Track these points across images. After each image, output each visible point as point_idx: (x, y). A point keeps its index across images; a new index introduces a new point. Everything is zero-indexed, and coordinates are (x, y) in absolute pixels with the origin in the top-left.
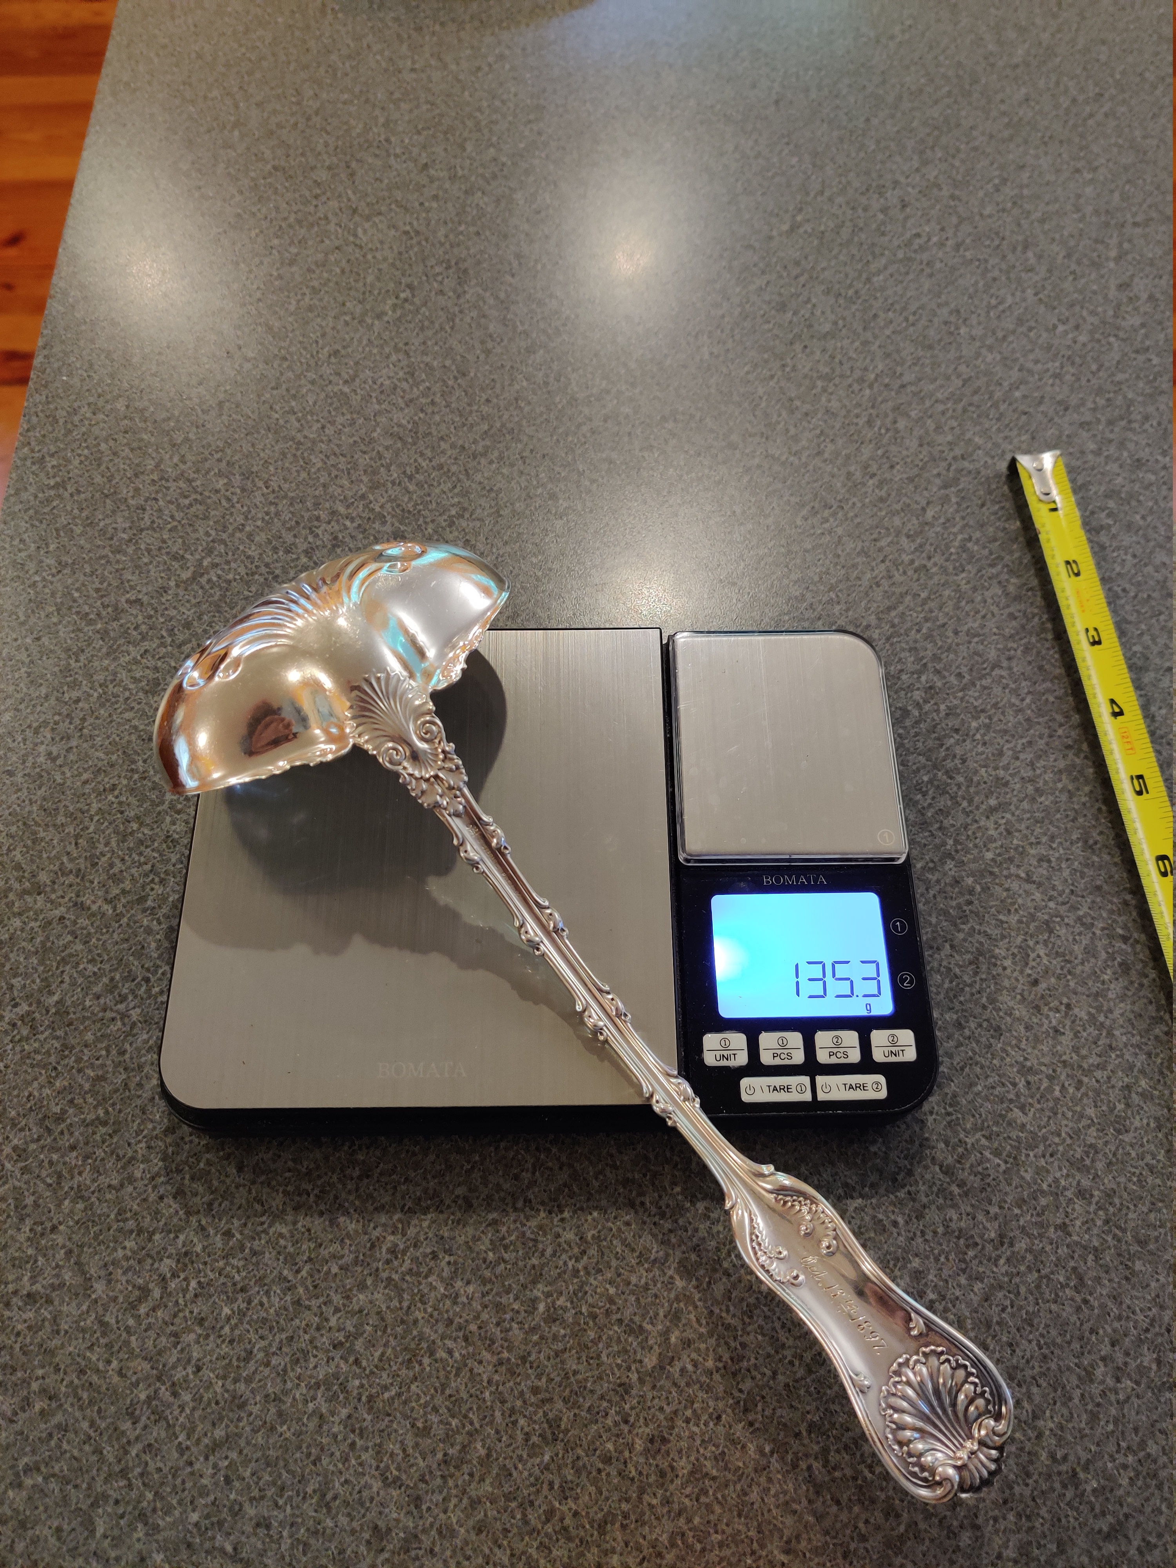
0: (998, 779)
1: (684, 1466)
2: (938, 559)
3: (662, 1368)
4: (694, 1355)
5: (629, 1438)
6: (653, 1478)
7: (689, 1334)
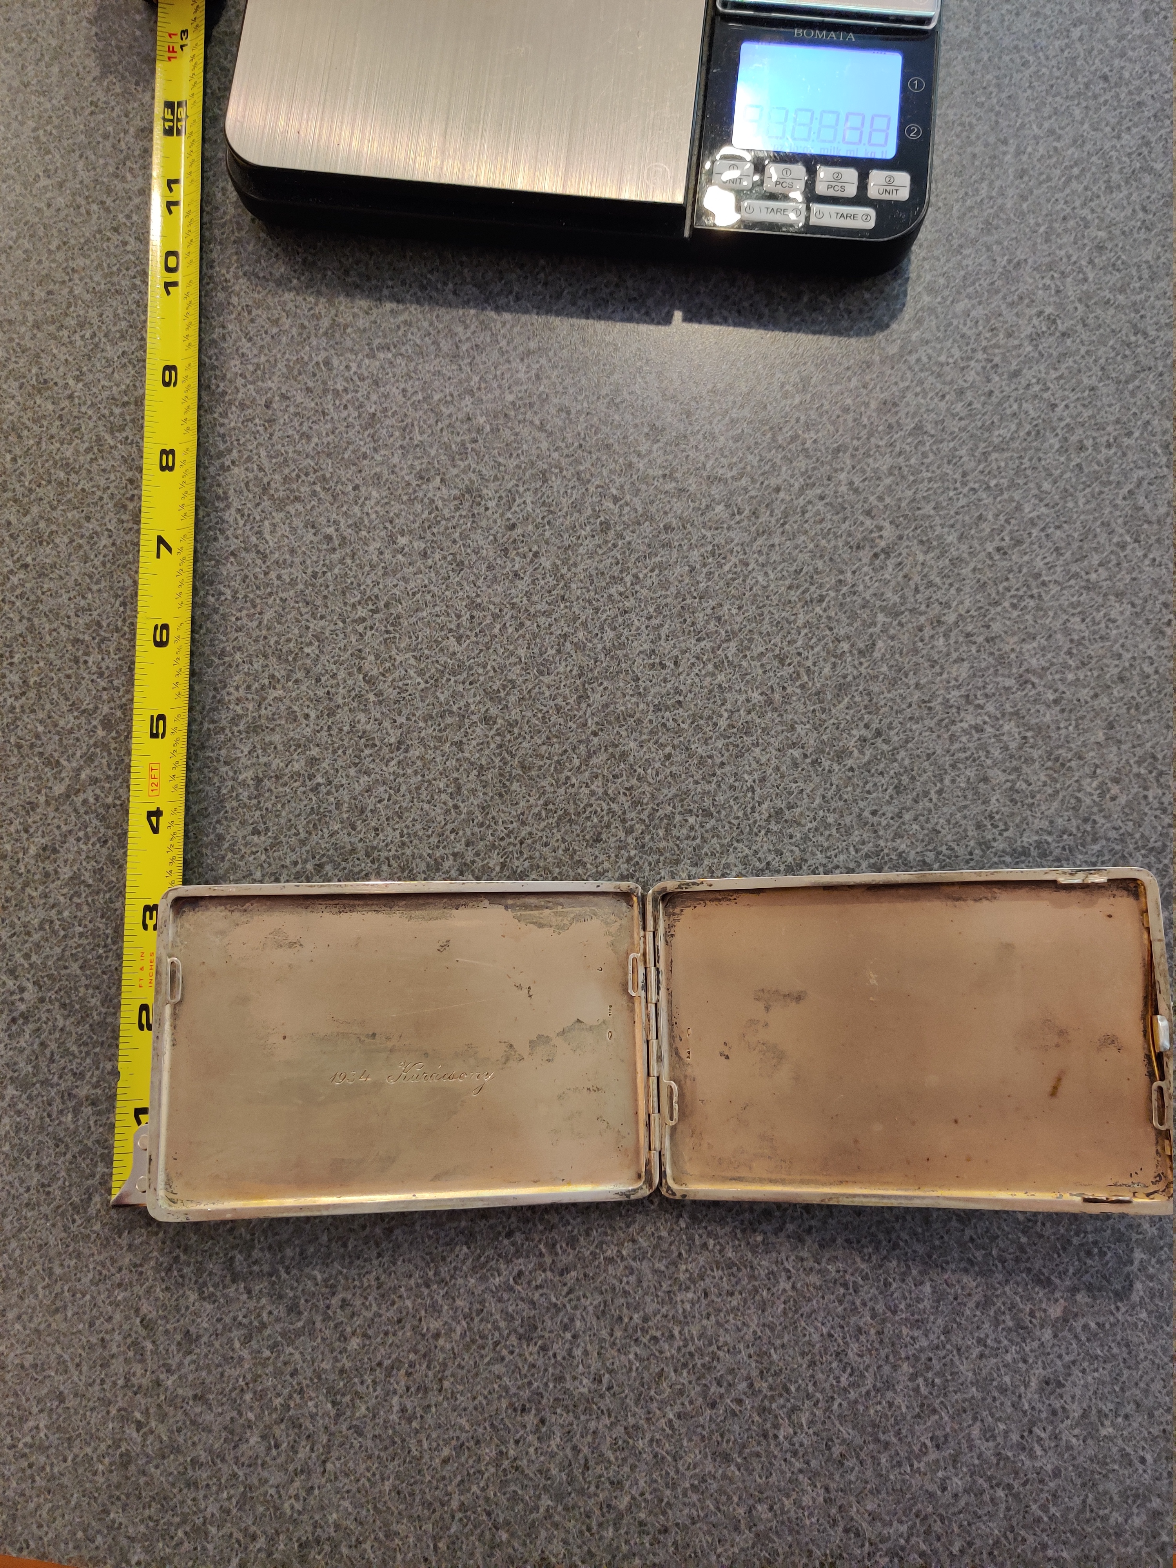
1: (66, 873)
3: (68, 796)
4: (98, 791)
5: (26, 844)
6: (37, 877)
7: (98, 774)
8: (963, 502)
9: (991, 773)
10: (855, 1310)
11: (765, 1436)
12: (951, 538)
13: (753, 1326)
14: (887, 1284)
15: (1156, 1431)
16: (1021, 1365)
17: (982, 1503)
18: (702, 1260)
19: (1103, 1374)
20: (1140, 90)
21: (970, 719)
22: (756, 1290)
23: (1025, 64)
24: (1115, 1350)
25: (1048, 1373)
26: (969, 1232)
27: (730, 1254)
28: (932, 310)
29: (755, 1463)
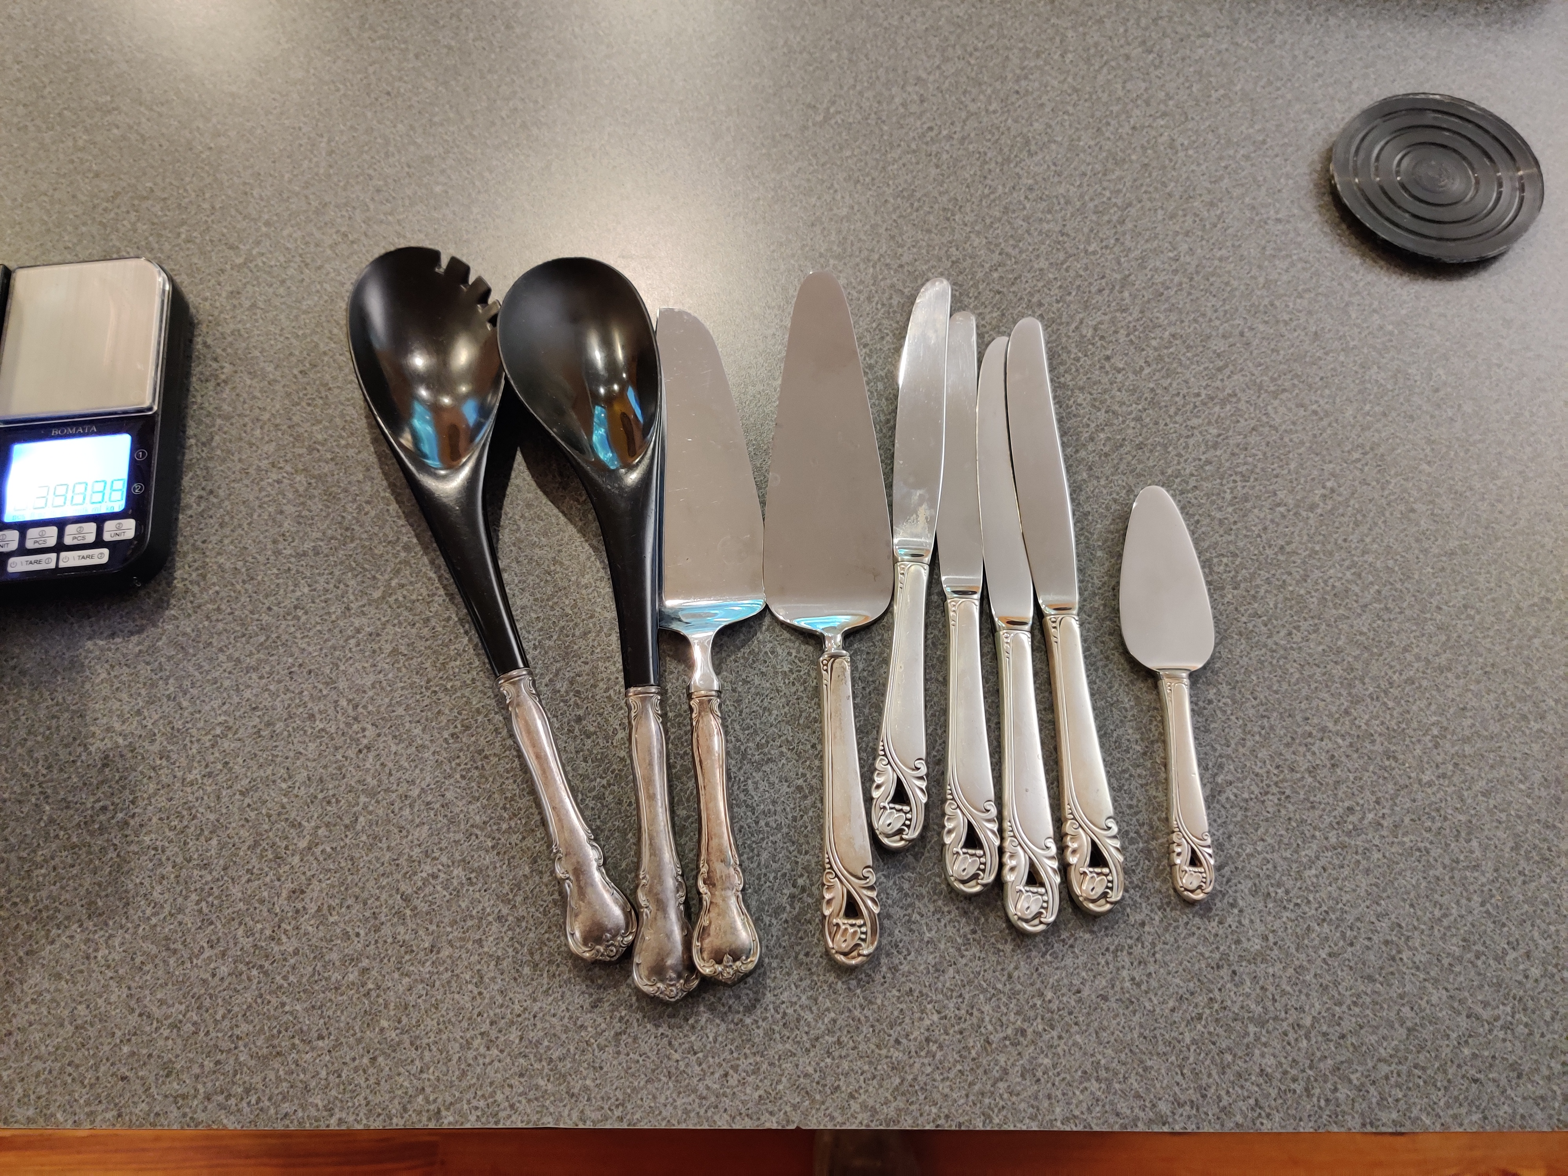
8: (279, 346)
9: (285, 508)
10: (161, 864)
11: (88, 958)
12: (270, 368)
13: (86, 885)
14: (185, 843)
15: (368, 914)
16: (277, 883)
17: (241, 981)
18: (54, 846)
19: (334, 880)
20: (410, 99)
21: (274, 475)
22: (91, 861)
23: (338, 90)
24: (343, 864)
25: (295, 886)
26: (248, 800)
27: (74, 839)
28: (267, 235)
29: (80, 978)
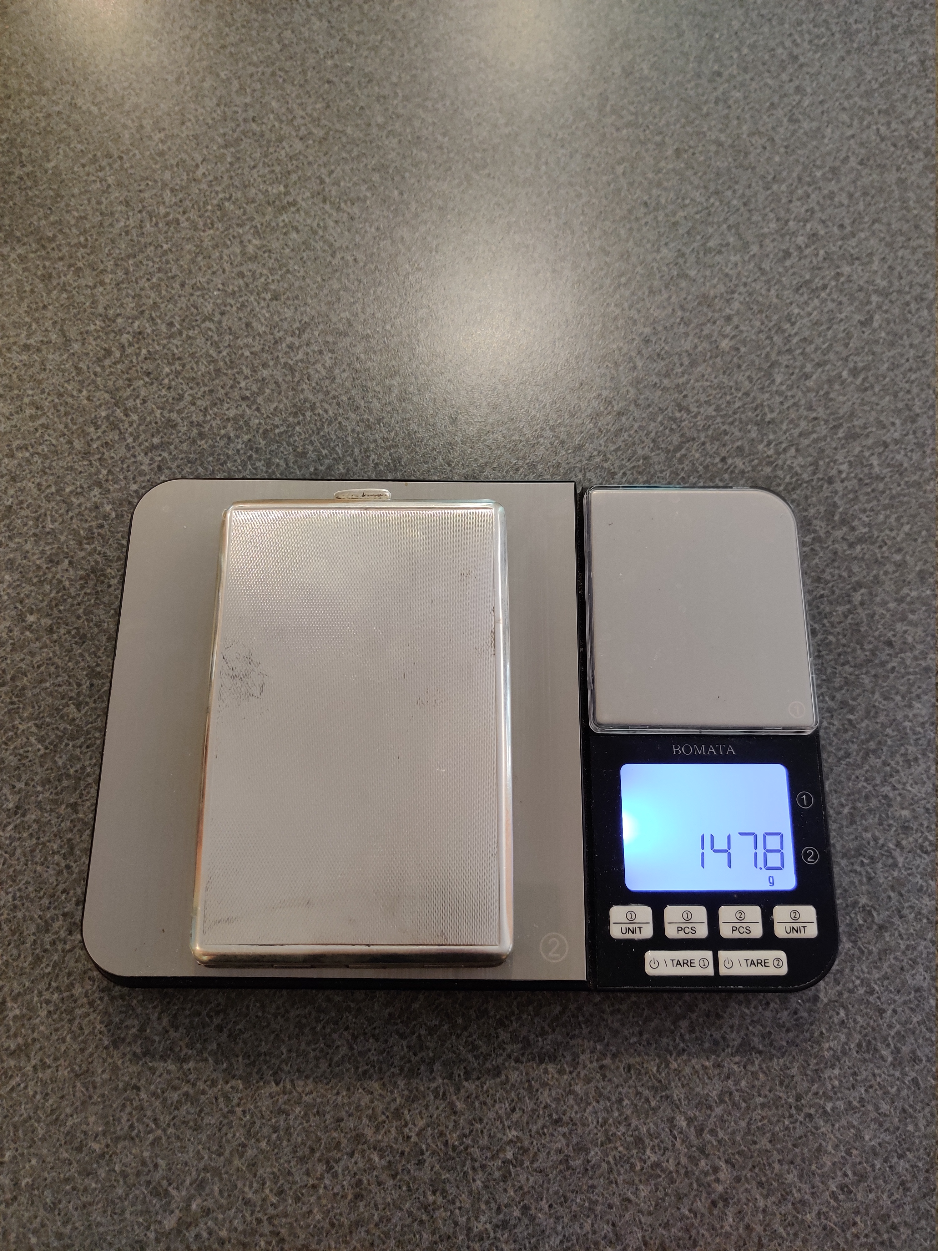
0: (169, 420)
2: (193, 215)
